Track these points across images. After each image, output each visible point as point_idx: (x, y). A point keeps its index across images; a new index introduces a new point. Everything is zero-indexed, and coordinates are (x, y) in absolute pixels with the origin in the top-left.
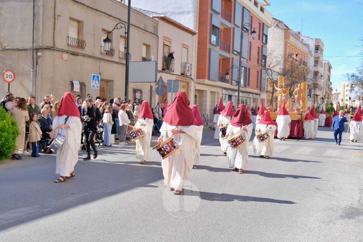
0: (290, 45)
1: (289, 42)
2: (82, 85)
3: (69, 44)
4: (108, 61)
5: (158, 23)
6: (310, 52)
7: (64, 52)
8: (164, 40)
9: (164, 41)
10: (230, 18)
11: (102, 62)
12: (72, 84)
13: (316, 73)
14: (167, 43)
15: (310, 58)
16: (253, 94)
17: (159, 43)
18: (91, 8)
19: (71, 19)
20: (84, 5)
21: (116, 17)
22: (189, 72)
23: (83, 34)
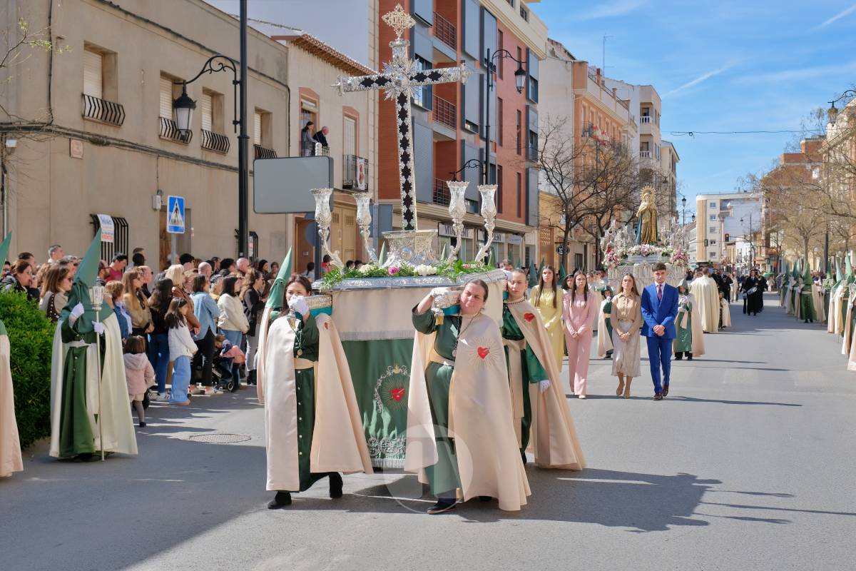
0: (586, 105)
1: (584, 94)
2: (120, 224)
3: (87, 113)
4: (177, 157)
5: (287, 54)
6: (632, 120)
7: (74, 135)
8: (303, 97)
9: (303, 100)
10: (454, 36)
11: (163, 160)
12: (96, 223)
13: (646, 176)
14: (307, 104)
15: (632, 136)
16: (509, 235)
17: (291, 105)
18: (134, 16)
19: (89, 47)
20: (117, 7)
21: (191, 39)
22: (363, 181)
23: (116, 88)
